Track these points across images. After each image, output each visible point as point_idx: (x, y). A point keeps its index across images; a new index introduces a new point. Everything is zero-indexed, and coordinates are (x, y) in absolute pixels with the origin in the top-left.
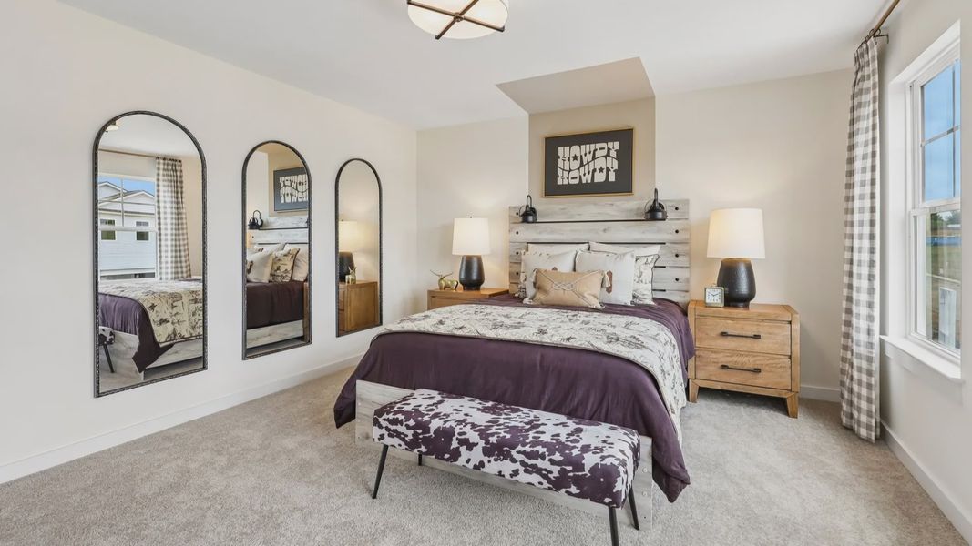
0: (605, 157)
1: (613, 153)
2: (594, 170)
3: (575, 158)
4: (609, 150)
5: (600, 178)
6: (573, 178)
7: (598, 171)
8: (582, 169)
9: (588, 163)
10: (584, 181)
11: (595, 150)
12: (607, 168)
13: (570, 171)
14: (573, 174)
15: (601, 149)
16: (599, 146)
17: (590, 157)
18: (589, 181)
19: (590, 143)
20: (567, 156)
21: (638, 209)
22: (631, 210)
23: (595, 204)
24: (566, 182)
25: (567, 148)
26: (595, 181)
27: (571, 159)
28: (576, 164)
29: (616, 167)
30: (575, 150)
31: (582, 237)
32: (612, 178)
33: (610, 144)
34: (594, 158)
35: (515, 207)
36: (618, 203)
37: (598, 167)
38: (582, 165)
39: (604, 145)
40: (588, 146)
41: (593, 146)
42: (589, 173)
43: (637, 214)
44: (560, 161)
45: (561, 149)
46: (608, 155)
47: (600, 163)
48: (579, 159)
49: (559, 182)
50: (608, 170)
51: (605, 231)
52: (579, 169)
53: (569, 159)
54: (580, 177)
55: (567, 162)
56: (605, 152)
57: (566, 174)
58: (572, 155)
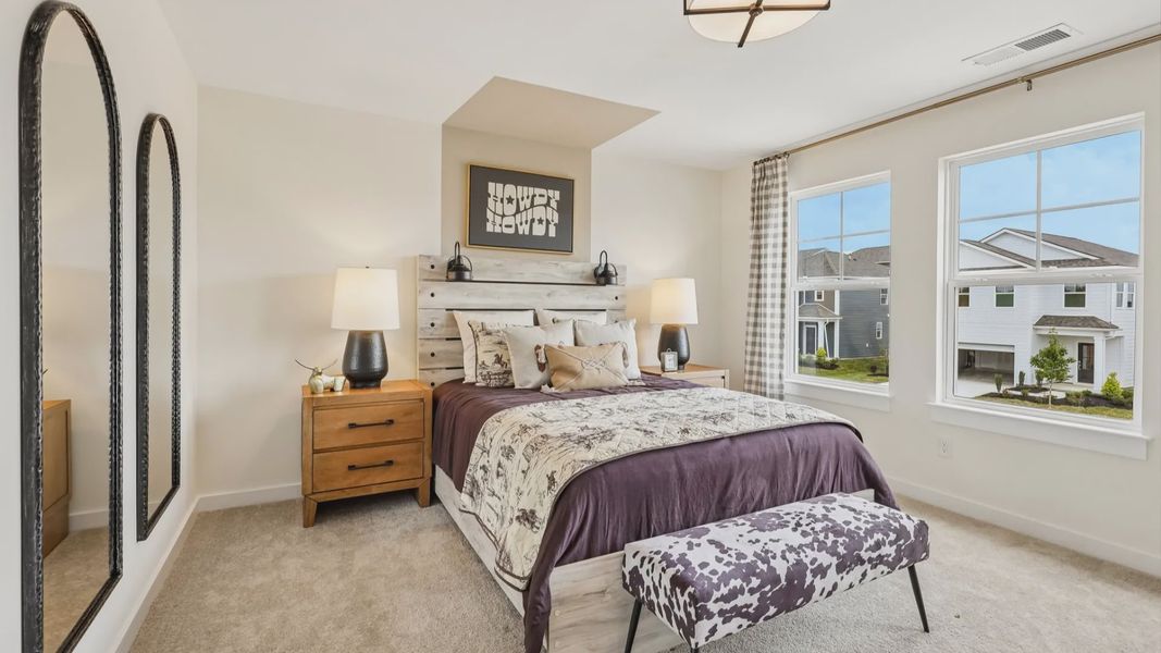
0: (545, 206)
1: (554, 204)
2: (533, 220)
3: (510, 200)
4: (549, 198)
5: (539, 230)
6: (506, 226)
7: (536, 222)
8: (518, 216)
9: (526, 209)
10: (521, 232)
11: (534, 196)
12: (547, 220)
13: (503, 216)
14: (507, 221)
15: (540, 196)
16: (538, 191)
17: (527, 202)
18: (527, 233)
19: (528, 186)
20: (500, 195)
21: (583, 272)
22: (576, 273)
23: (539, 262)
24: (498, 230)
25: (500, 186)
26: (534, 233)
27: (505, 201)
28: (510, 209)
29: (556, 221)
30: (510, 190)
31: (524, 303)
32: (552, 233)
33: (551, 192)
34: (532, 206)
35: (429, 257)
36: (564, 264)
37: (536, 218)
38: (518, 211)
39: (543, 191)
40: (525, 188)
41: (531, 189)
42: (526, 222)
43: (581, 277)
44: (491, 201)
45: (491, 186)
46: (548, 204)
47: (539, 213)
48: (514, 202)
49: (489, 228)
50: (548, 222)
51: (549, 295)
52: (514, 215)
53: (502, 200)
54: (516, 225)
55: (499, 203)
56: (544, 201)
57: (498, 219)
58: (506, 196)
